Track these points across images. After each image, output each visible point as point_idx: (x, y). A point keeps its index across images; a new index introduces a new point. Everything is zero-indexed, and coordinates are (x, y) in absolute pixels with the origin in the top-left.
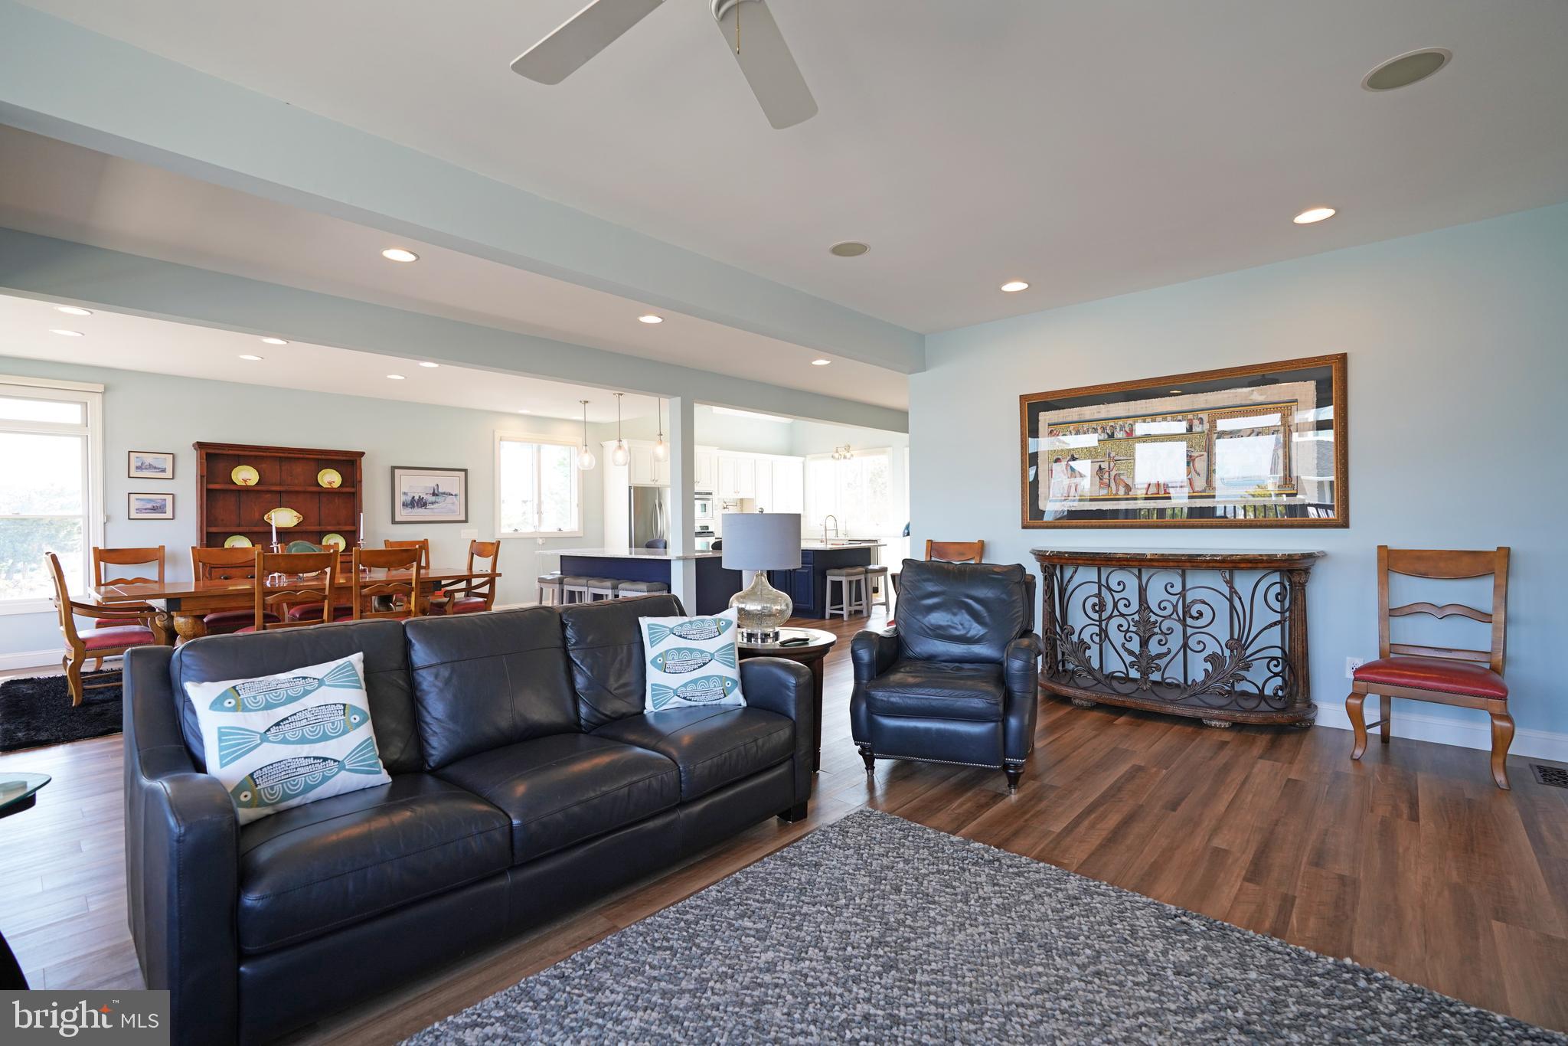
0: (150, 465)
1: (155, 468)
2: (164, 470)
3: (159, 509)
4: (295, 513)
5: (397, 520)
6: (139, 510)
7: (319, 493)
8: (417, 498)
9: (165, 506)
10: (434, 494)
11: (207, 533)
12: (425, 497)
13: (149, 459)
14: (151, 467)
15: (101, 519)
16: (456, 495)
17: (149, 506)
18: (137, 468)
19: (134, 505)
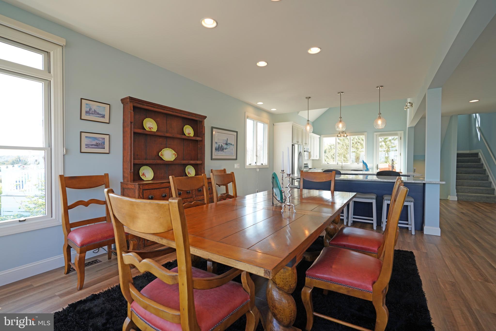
0: (95, 111)
1: (98, 114)
2: (103, 116)
3: (100, 145)
4: (174, 152)
5: (213, 158)
6: (87, 146)
7: (184, 139)
8: (220, 145)
9: (104, 143)
10: (226, 144)
11: (134, 164)
12: (223, 145)
13: (95, 106)
14: (95, 113)
15: (61, 151)
16: (233, 145)
17: (94, 143)
18: (87, 112)
19: (85, 141)
